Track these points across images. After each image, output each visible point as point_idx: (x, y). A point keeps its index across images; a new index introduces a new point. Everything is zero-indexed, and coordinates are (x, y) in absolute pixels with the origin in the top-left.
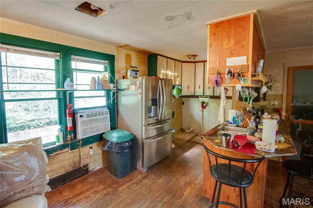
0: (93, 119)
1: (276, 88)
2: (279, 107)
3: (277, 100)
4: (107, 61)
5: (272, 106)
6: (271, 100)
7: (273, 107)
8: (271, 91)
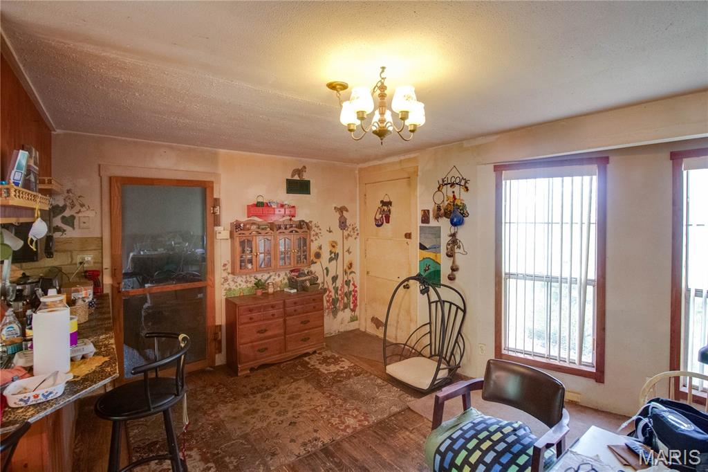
1: (84, 223)
2: (96, 267)
3: (90, 250)
5: (78, 265)
6: (75, 253)
7: (80, 268)
8: (74, 228)
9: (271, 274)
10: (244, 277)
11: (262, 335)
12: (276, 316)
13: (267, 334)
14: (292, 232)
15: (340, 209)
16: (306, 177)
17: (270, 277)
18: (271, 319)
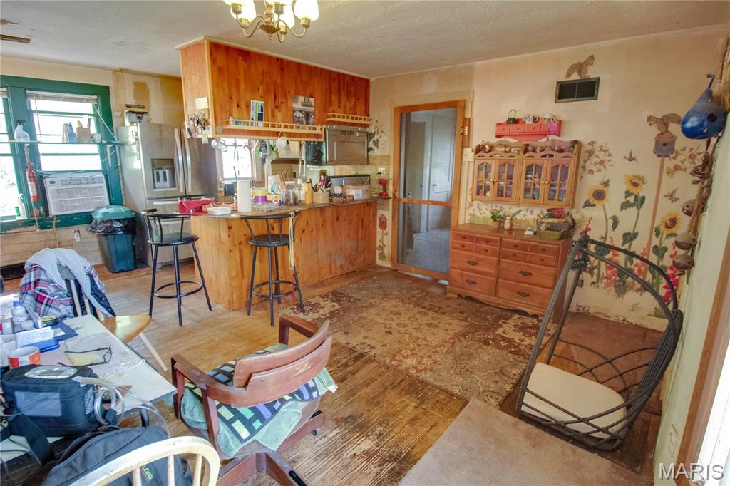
0: (85, 189)
1: (383, 144)
3: (385, 164)
4: (95, 97)
6: (377, 166)
8: (378, 149)
9: (522, 208)
10: (490, 205)
11: (472, 267)
12: (489, 253)
13: (475, 268)
14: (544, 156)
15: (662, 119)
16: (591, 73)
17: (520, 211)
18: (482, 254)
